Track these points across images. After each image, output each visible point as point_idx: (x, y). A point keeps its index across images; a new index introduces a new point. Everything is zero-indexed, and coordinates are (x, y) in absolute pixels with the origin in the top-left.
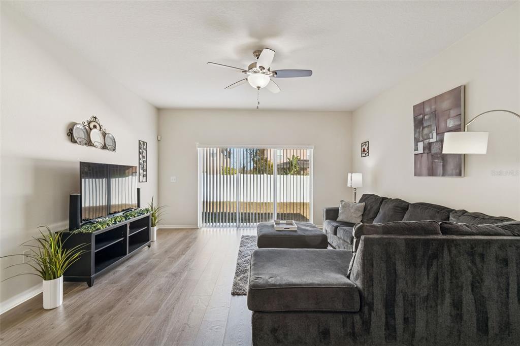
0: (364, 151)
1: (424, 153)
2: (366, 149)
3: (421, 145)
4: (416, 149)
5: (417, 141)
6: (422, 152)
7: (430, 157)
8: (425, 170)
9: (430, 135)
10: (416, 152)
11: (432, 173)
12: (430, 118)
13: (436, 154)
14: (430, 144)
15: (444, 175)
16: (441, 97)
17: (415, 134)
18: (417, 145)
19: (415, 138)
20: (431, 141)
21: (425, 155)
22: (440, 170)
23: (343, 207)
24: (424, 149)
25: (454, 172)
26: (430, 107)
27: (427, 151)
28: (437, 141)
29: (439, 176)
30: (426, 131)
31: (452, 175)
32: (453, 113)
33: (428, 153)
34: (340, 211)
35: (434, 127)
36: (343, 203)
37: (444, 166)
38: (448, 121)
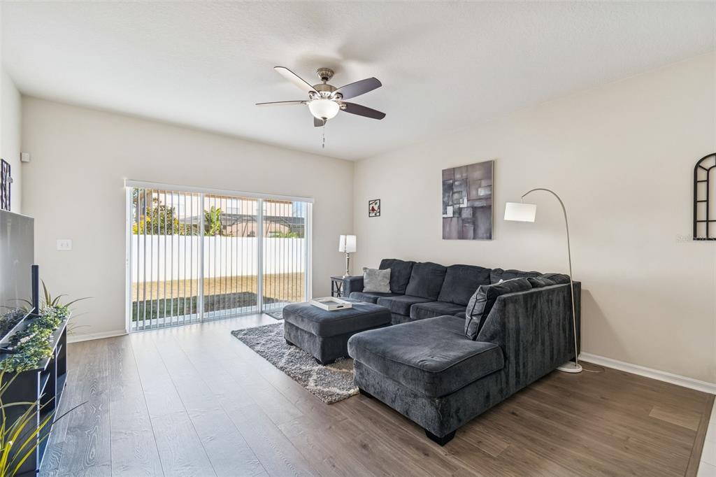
0: (373, 210)
1: (453, 217)
2: (376, 208)
3: (450, 210)
4: (445, 213)
5: (445, 205)
6: (452, 216)
7: (461, 222)
8: (454, 233)
9: (461, 200)
10: (445, 216)
11: (462, 236)
12: (461, 185)
13: (468, 219)
14: (460, 209)
15: (474, 238)
16: (472, 167)
17: (443, 197)
18: (446, 209)
19: (443, 202)
20: (461, 206)
21: (455, 220)
22: (471, 233)
23: (369, 275)
24: (454, 213)
25: (485, 235)
26: (461, 173)
27: (457, 215)
28: (467, 207)
29: (470, 239)
30: (456, 196)
31: (482, 238)
32: (484, 183)
33: (458, 218)
34: (365, 281)
35: (464, 193)
36: (368, 271)
37: (475, 230)
38: (479, 190)
